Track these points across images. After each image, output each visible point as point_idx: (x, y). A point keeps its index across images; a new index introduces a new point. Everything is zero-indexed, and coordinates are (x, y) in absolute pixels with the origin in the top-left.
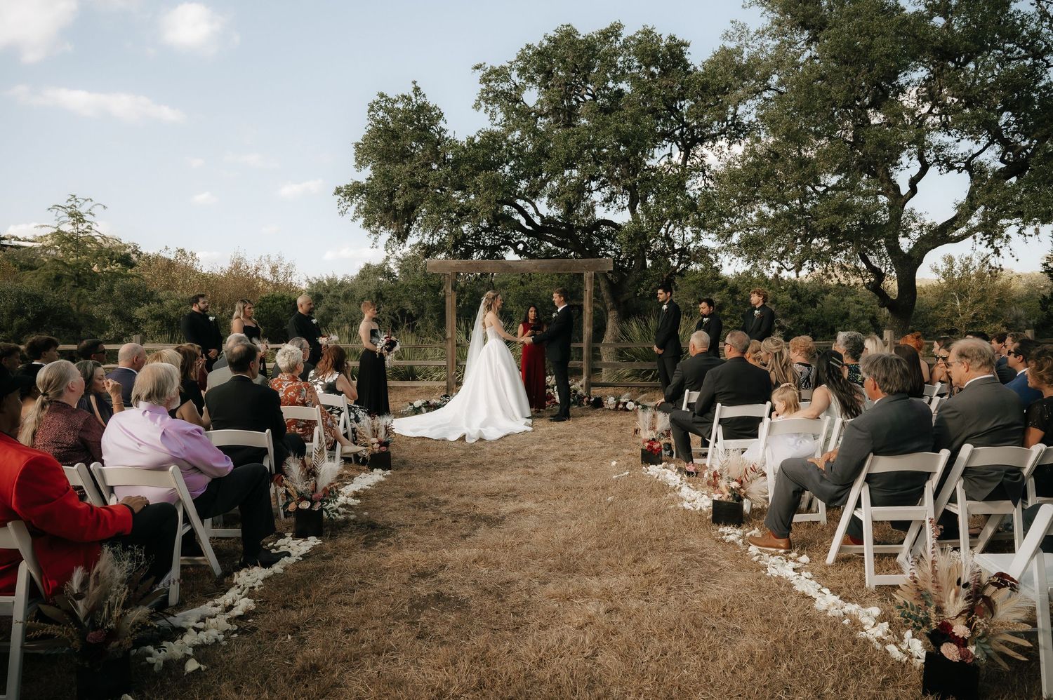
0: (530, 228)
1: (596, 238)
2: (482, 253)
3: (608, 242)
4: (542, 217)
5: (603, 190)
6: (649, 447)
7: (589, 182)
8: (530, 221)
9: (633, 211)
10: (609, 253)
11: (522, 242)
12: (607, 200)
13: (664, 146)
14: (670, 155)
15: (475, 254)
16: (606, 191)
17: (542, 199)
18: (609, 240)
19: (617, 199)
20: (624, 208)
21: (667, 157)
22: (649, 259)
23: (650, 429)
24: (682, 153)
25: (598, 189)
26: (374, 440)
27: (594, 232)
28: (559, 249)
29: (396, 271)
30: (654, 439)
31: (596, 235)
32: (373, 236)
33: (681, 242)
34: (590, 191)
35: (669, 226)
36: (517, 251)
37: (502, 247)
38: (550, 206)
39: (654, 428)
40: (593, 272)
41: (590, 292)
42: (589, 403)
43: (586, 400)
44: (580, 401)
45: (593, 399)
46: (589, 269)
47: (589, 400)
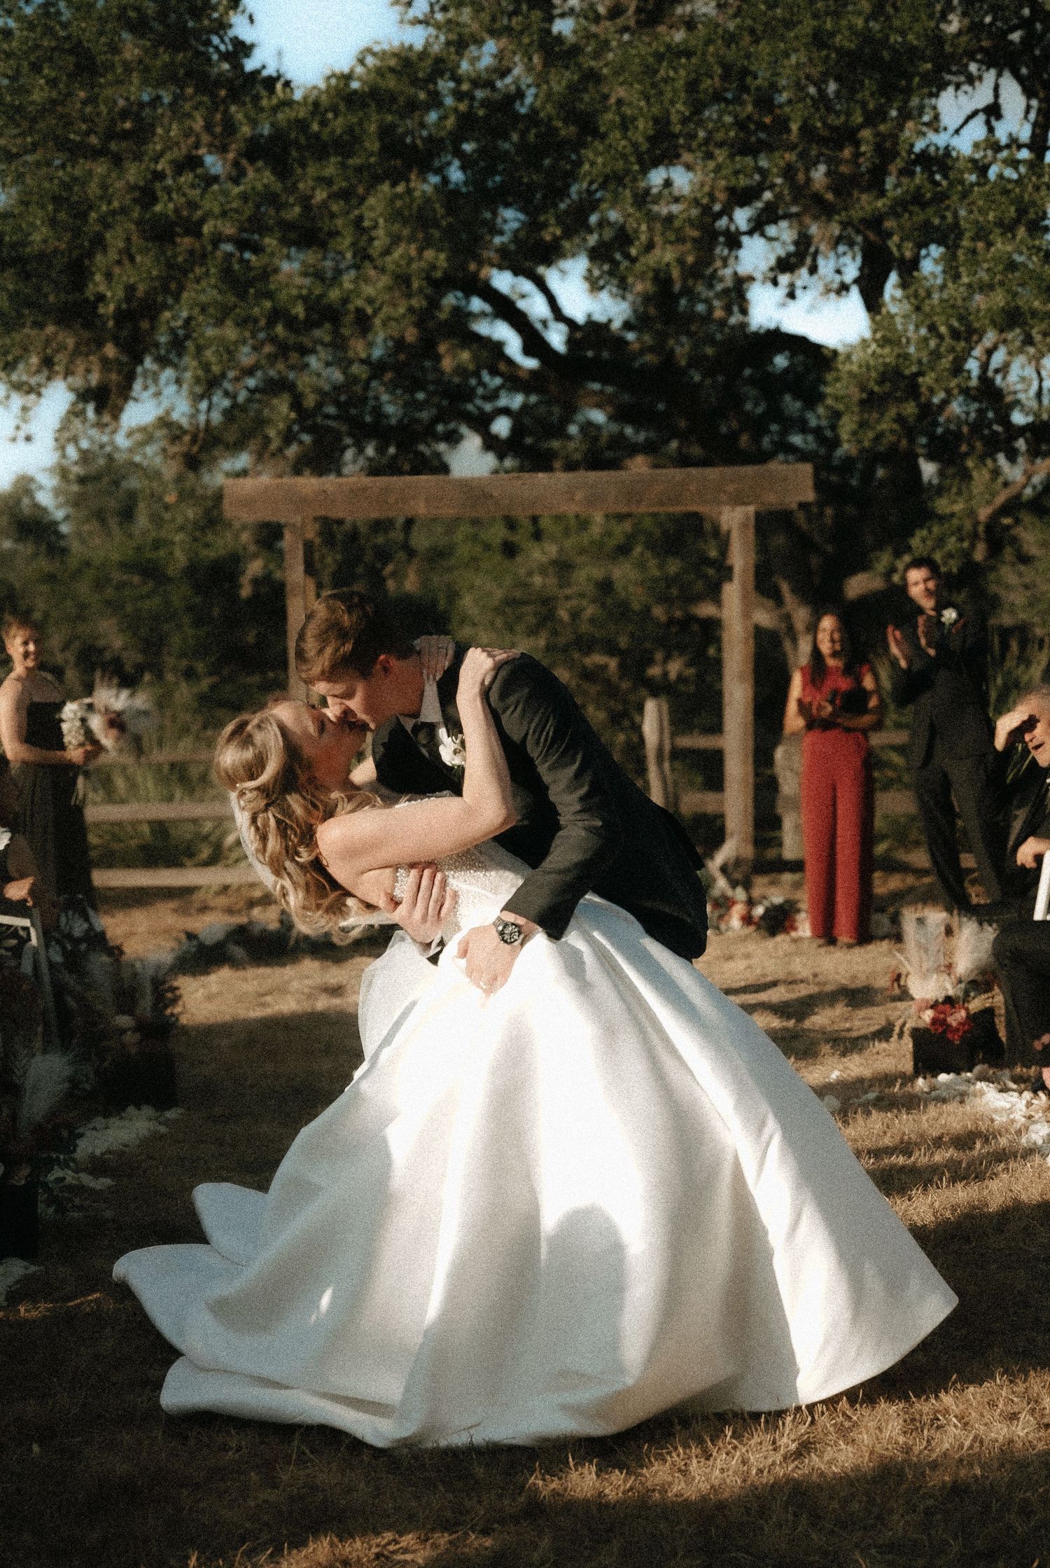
0: (531, 363)
1: (753, 392)
2: (370, 451)
3: (792, 405)
4: (570, 323)
5: (771, 230)
6: (934, 1021)
7: (727, 211)
8: (534, 342)
9: (872, 302)
10: (797, 440)
11: (506, 411)
12: (785, 265)
13: (971, 80)
14: (993, 111)
15: (349, 454)
16: (784, 232)
17: (567, 264)
18: (796, 397)
19: (821, 262)
20: (843, 288)
21: (981, 118)
22: (931, 457)
23: (937, 970)
24: (1034, 103)
25: (757, 227)
26: (124, 1021)
27: (747, 372)
28: (629, 431)
29: (59, 514)
30: (949, 1000)
31: (752, 381)
32: (17, 400)
33: (1034, 404)
34: (734, 242)
35: (990, 353)
36: (491, 443)
37: (440, 428)
38: (595, 285)
39: (949, 967)
40: (751, 509)
41: (744, 571)
42: (747, 920)
43: (737, 911)
44: (721, 917)
45: (759, 911)
46: (738, 500)
47: (749, 912)
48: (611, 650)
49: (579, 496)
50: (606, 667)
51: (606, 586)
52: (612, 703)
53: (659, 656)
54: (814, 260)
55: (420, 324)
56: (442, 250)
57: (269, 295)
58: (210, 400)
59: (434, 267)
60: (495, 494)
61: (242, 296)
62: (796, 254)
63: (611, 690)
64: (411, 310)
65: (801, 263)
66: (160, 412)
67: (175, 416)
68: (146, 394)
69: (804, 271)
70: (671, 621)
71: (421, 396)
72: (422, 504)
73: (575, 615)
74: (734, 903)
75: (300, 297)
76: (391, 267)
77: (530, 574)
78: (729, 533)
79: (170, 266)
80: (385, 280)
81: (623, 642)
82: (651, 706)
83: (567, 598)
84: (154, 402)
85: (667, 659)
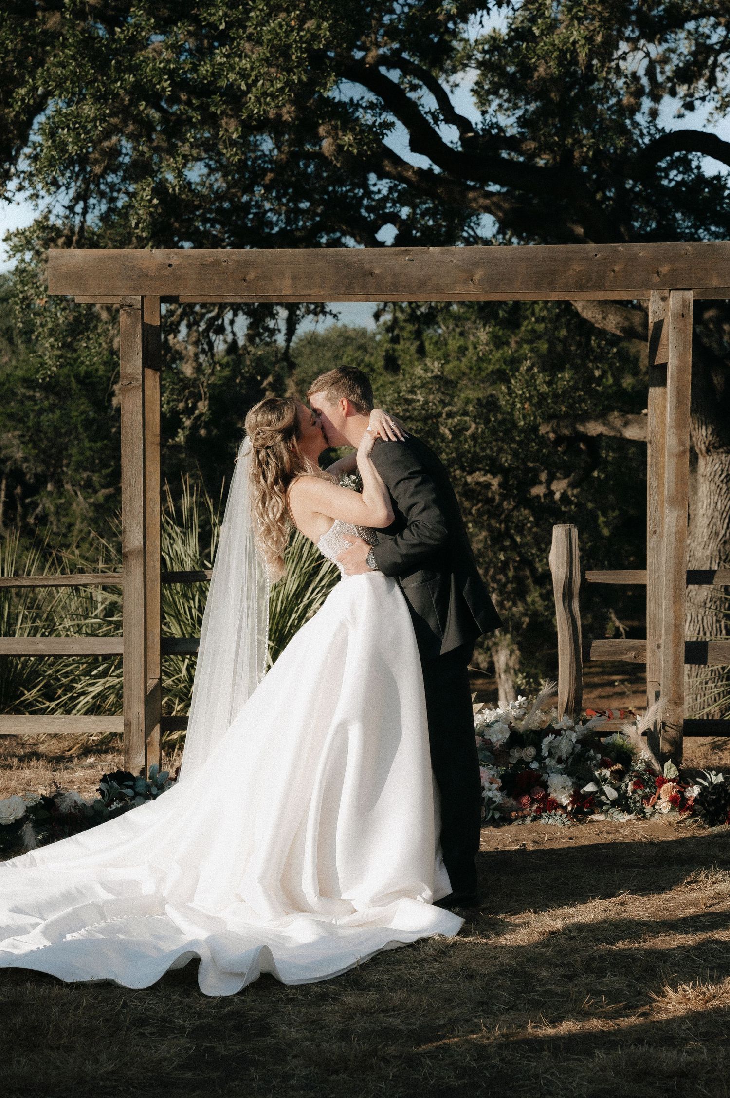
19: (719, 73)
40: (690, 295)
41: (681, 369)
42: (679, 802)
43: (667, 790)
44: (646, 798)
45: (694, 791)
46: (673, 284)
47: (682, 793)
48: (494, 468)
49: (479, 274)
50: (488, 485)
51: (490, 405)
52: (493, 522)
53: (543, 477)
54: (713, 72)
55: (298, 102)
56: (325, 19)
57: (133, 69)
58: (85, 203)
59: (315, 37)
60: (377, 271)
61: (102, 67)
62: (695, 63)
63: (492, 510)
64: (288, 83)
65: (698, 76)
66: (37, 215)
67: (52, 220)
68: (20, 196)
69: (702, 83)
70: (559, 440)
71: (304, 205)
72: (288, 281)
73: (458, 432)
74: (663, 782)
75: (164, 71)
76: (267, 37)
77: (412, 391)
78: (659, 325)
79: (27, 38)
80: (259, 52)
81: (506, 460)
82: (558, 532)
83: (450, 415)
84: (30, 204)
85: (551, 479)
